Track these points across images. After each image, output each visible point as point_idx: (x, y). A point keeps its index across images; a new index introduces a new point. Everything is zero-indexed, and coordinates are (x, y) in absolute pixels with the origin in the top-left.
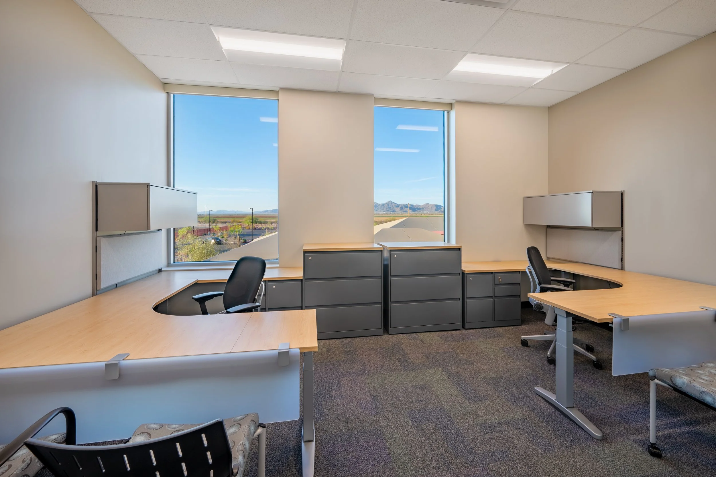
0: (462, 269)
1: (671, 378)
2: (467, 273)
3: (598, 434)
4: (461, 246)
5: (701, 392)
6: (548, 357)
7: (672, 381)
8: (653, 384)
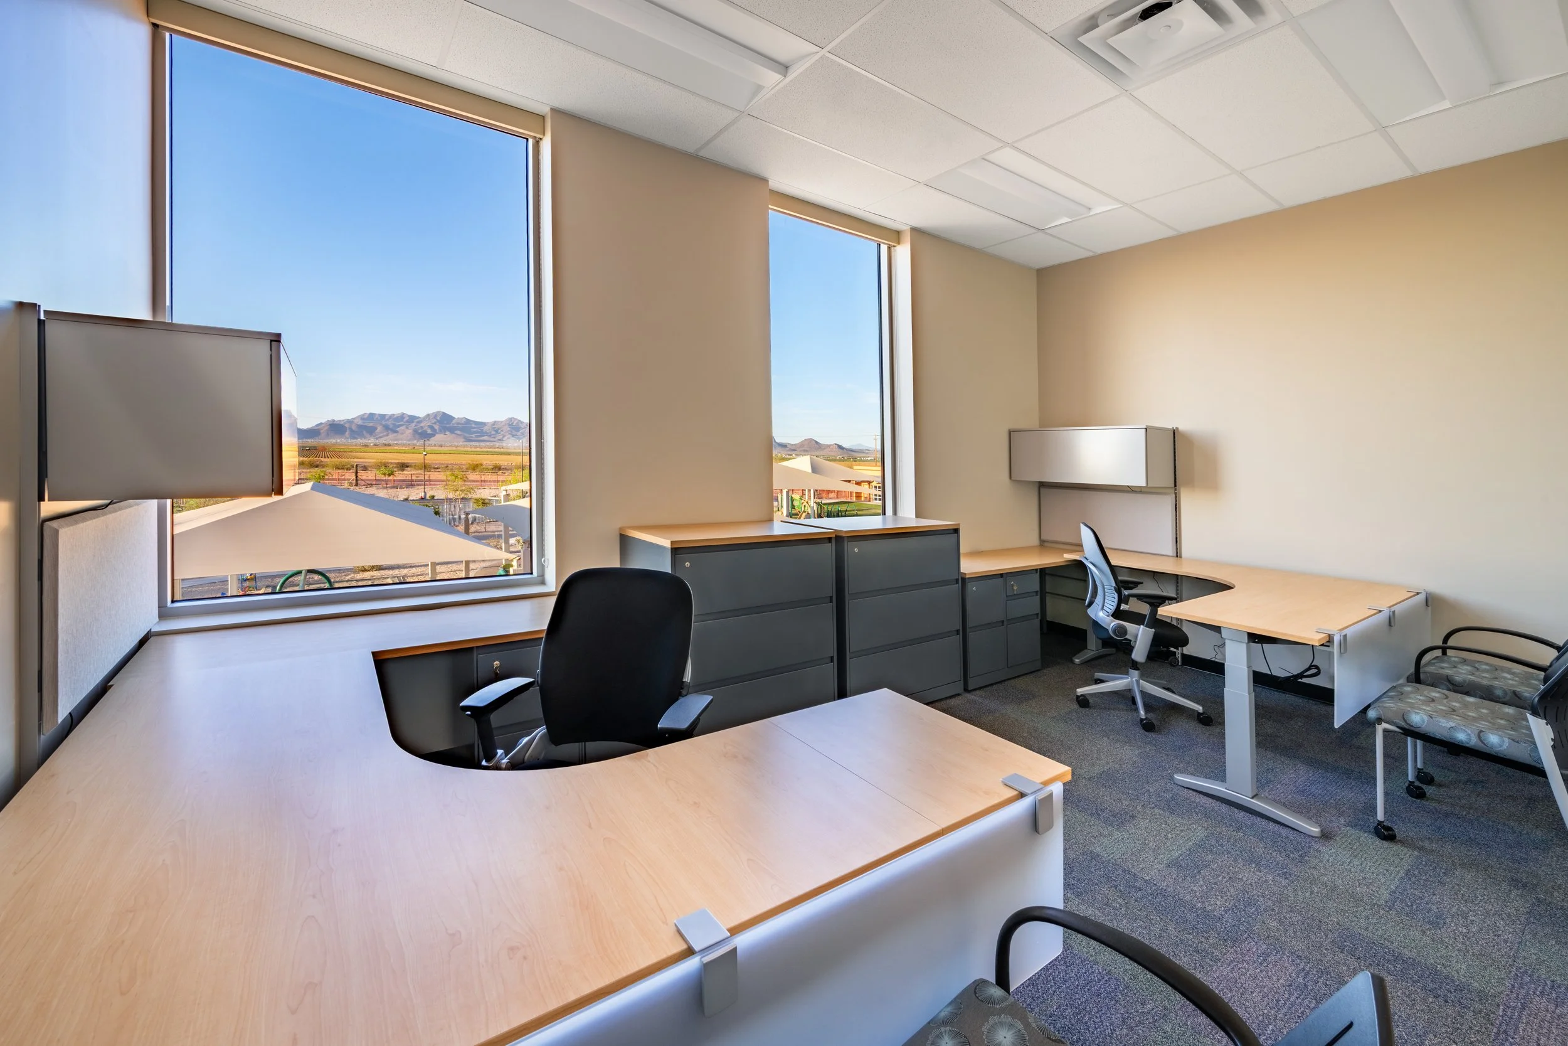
0: (962, 571)
1: (1403, 716)
2: (968, 578)
3: (1315, 830)
4: (959, 525)
5: (1449, 729)
6: (1142, 720)
7: (1405, 721)
8: (1380, 729)
